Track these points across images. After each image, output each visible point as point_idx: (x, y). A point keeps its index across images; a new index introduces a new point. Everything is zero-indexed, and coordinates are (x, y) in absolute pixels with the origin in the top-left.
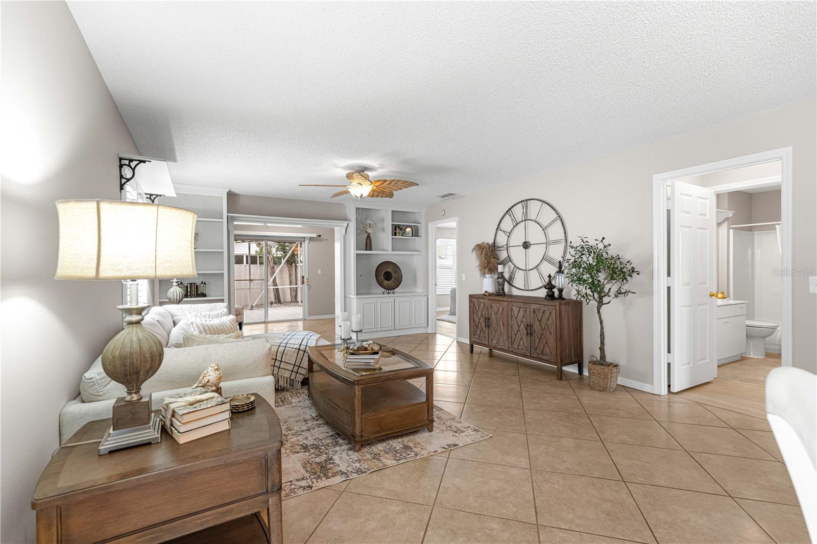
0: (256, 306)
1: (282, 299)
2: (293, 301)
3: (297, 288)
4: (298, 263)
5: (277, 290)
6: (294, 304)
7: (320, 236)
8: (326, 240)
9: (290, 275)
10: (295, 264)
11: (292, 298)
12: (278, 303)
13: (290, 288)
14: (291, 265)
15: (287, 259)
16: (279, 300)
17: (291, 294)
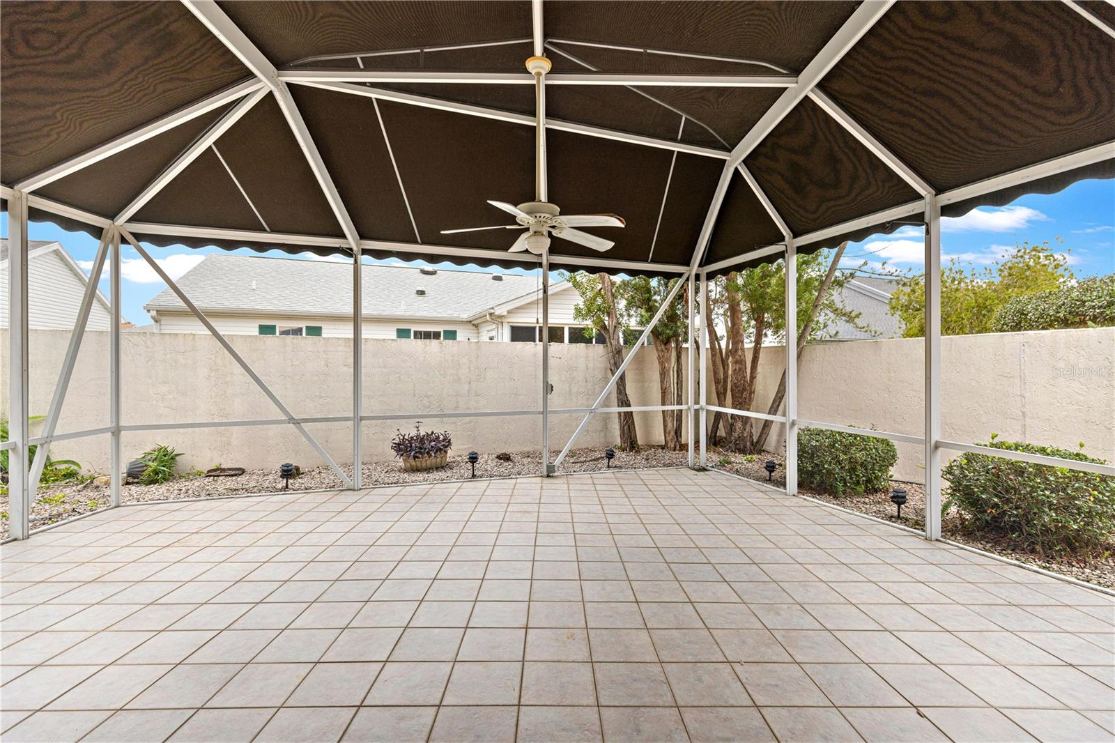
0: (571, 454)
1: (640, 441)
2: (670, 443)
3: (682, 411)
4: (685, 342)
5: (629, 416)
6: (674, 455)
9: (664, 374)
10: (677, 344)
11: (669, 439)
12: (631, 451)
13: (663, 411)
14: (665, 344)
15: (655, 327)
16: (631, 443)
17: (665, 426)
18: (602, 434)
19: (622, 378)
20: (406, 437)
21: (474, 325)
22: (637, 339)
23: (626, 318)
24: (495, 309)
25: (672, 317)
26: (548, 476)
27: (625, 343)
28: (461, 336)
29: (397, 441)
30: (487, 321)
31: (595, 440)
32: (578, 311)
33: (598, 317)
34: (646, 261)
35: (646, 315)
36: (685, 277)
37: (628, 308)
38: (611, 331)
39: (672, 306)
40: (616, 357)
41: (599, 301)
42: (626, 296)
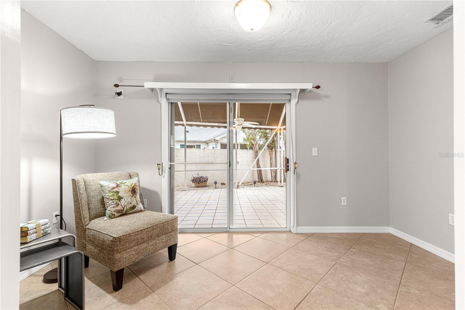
0: (243, 183)
1: (264, 179)
2: (273, 180)
3: (276, 170)
4: (277, 148)
5: (260, 171)
6: (274, 183)
7: (318, 87)
8: (327, 97)
9: (271, 158)
10: (275, 149)
11: (273, 179)
12: (261, 182)
13: (271, 170)
14: (271, 149)
15: (268, 144)
16: (261, 180)
17: (272, 175)
18: (252, 178)
19: (258, 160)
20: (195, 178)
21: (206, 143)
22: (263, 148)
23: (259, 141)
24: (216, 138)
25: (273, 141)
26: (237, 188)
27: (259, 149)
28: (202, 147)
29: (193, 178)
30: (212, 142)
31: (250, 179)
32: (244, 139)
33: (251, 141)
34: (265, 125)
35: (266, 141)
36: (277, 129)
37: (260, 139)
38: (255, 145)
39: (273, 138)
40: (257, 153)
41: (251, 136)
42: (259, 135)
